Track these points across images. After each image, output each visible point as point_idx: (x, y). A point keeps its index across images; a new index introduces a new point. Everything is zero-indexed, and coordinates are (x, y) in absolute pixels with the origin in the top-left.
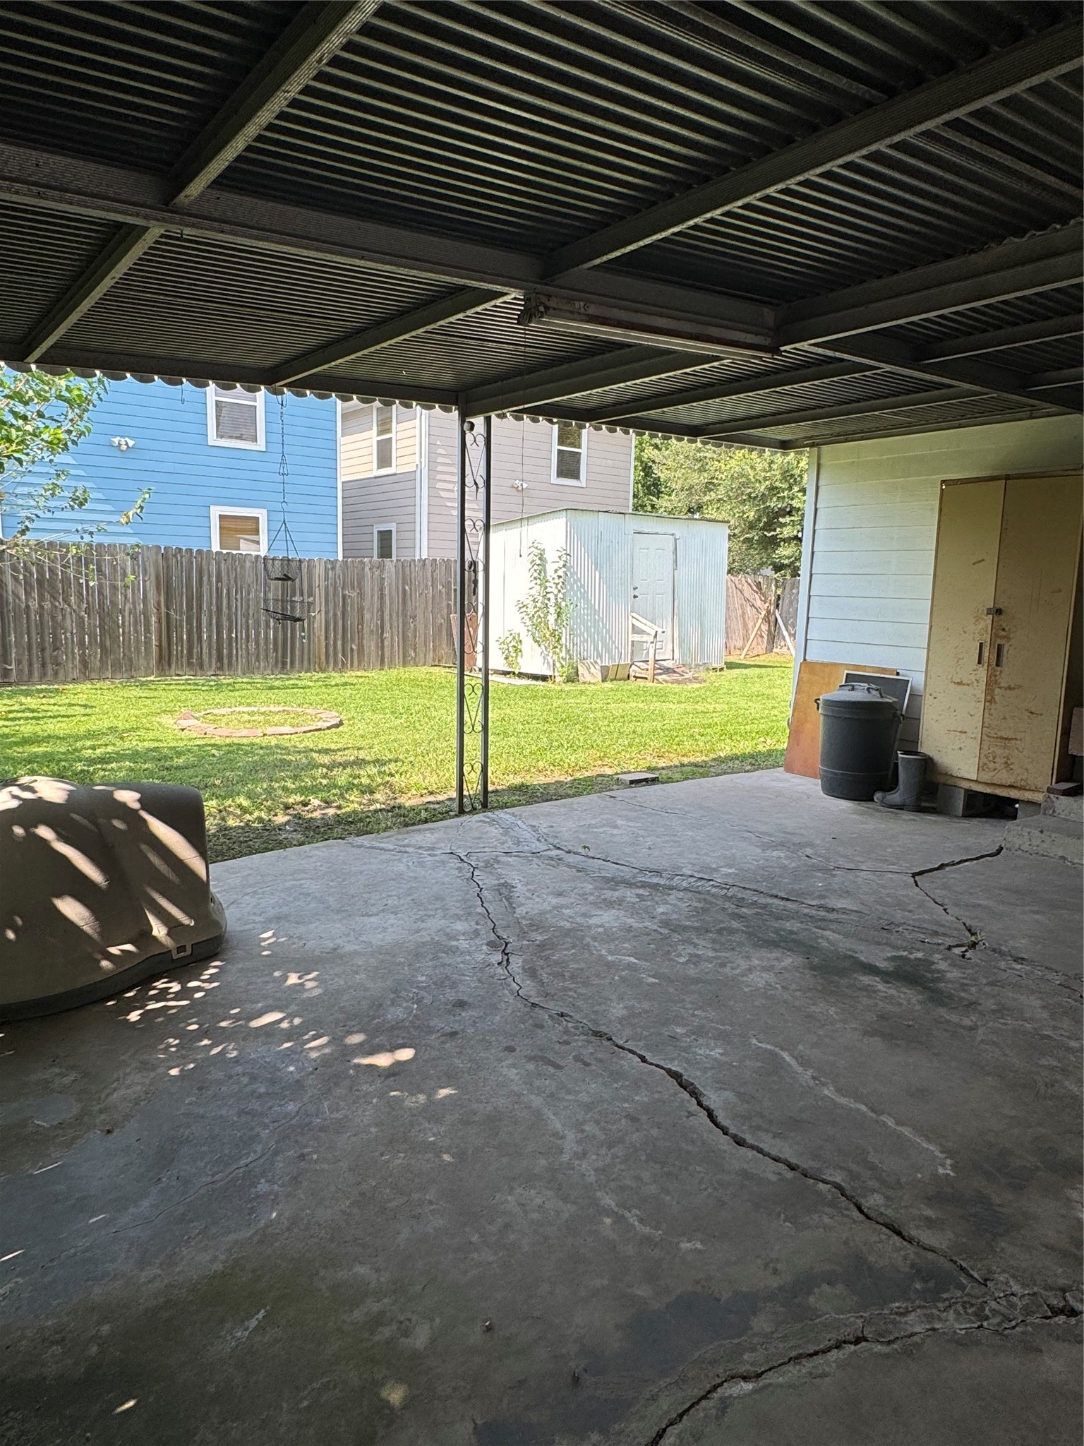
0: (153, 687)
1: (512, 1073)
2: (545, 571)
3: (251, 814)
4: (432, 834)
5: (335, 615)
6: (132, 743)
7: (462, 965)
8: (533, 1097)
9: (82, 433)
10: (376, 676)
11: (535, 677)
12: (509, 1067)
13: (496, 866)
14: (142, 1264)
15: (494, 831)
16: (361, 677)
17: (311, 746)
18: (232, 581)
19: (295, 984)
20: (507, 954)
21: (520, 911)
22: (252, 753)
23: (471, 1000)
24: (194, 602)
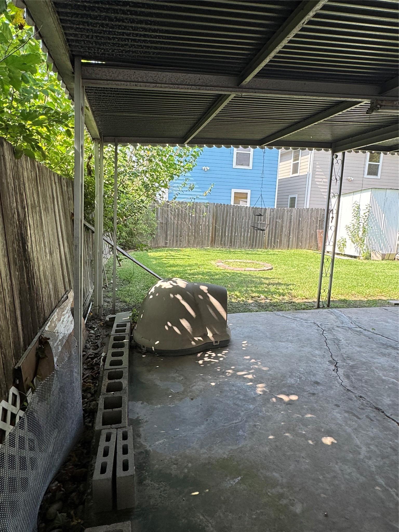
0: (209, 251)
1: (338, 416)
2: (359, 213)
3: (240, 298)
4: (307, 314)
5: (272, 228)
6: (202, 270)
7: (318, 368)
8: (347, 427)
9: (194, 166)
10: (286, 252)
11: (351, 256)
12: (337, 413)
13: (333, 331)
14: (202, 447)
15: (332, 317)
16: (280, 252)
17: (261, 276)
18: (237, 215)
19: (254, 362)
20: (337, 367)
21: (343, 351)
22: (241, 276)
23: (321, 382)
24: (224, 222)
